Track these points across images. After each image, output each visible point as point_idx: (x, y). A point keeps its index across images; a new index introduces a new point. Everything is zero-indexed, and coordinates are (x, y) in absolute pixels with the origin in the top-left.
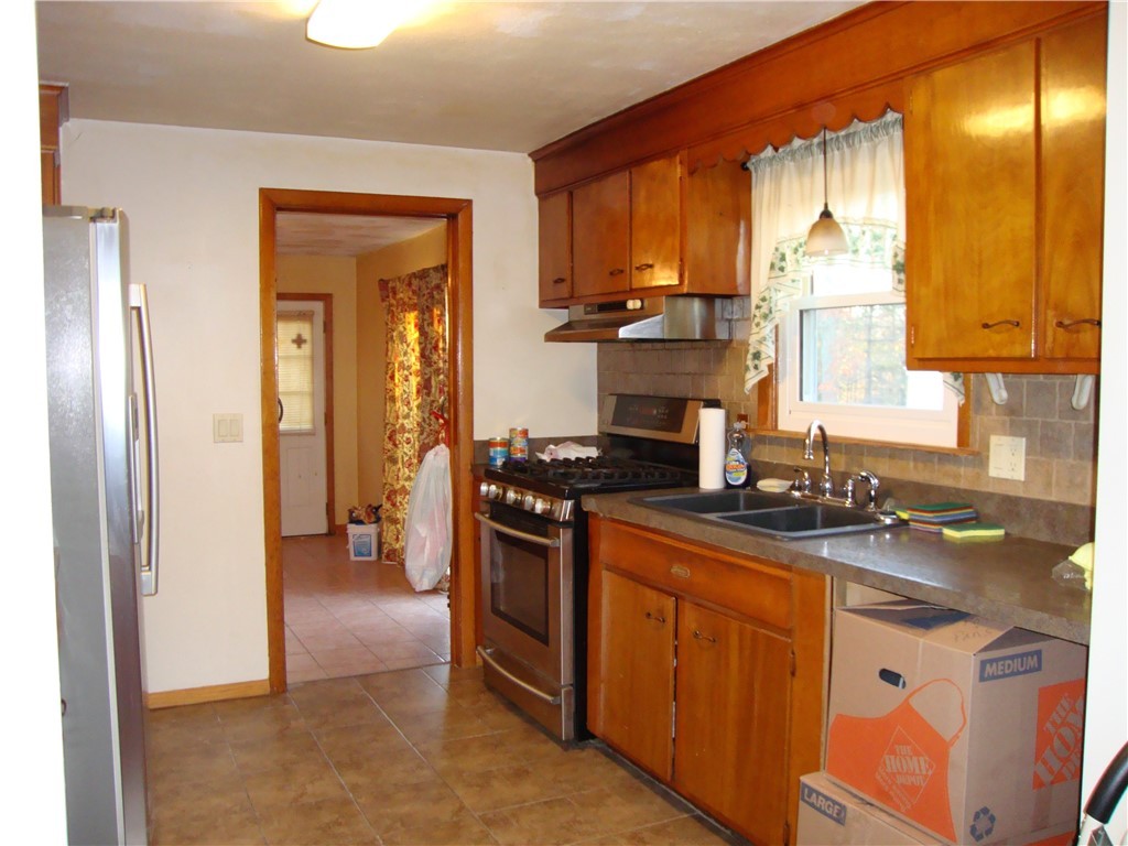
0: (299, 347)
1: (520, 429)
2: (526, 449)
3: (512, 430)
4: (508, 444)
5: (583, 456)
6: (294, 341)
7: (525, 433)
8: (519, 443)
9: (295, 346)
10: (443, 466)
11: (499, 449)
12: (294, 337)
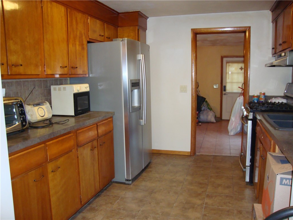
0: (241, 70)
1: (263, 93)
2: (264, 98)
3: (260, 93)
4: (258, 97)
5: (280, 102)
6: (240, 69)
7: (264, 94)
8: (262, 97)
9: (240, 70)
10: (241, 102)
11: (256, 98)
12: (240, 67)
